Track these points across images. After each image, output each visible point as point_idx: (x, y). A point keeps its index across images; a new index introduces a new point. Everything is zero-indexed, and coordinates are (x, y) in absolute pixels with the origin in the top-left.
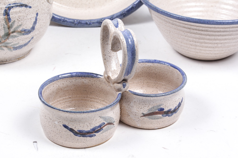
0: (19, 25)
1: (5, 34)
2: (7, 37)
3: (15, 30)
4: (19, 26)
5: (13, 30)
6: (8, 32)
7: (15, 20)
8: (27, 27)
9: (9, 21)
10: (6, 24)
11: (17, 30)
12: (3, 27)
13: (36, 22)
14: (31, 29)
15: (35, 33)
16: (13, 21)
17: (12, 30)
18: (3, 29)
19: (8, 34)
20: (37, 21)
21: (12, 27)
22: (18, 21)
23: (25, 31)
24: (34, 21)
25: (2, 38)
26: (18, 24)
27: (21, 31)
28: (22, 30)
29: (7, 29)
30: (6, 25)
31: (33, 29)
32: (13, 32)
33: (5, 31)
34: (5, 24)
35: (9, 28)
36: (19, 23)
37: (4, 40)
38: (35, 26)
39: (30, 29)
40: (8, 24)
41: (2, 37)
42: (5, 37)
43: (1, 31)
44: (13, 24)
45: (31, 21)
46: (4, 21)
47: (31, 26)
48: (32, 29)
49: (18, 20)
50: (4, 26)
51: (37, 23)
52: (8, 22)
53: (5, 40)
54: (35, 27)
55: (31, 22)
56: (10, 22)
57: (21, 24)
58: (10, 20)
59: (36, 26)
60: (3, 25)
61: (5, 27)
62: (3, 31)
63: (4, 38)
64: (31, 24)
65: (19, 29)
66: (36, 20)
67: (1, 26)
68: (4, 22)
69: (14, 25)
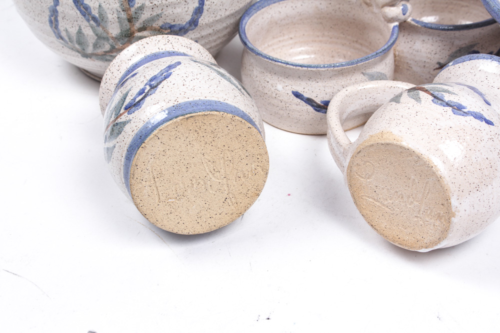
0: (155, 14)
1: (121, 33)
2: (126, 39)
3: (145, 25)
4: (154, 17)
5: (142, 26)
6: (128, 27)
7: (143, 2)
8: (176, 20)
9: (131, 4)
10: (123, 11)
11: (150, 25)
12: (117, 16)
13: (203, 9)
14: (188, 26)
15: (199, 33)
16: (139, 5)
17: (138, 25)
18: (117, 20)
19: (129, 32)
20: (205, 7)
21: (137, 19)
22: (151, 4)
23: (172, 29)
24: (195, 7)
25: (117, 40)
26: (152, 13)
27: (161, 28)
28: (163, 25)
29: (127, 22)
30: (123, 13)
31: (193, 24)
32: (140, 30)
33: (121, 26)
34: (120, 10)
35: (130, 20)
36: (154, 9)
37: (121, 45)
38: (198, 19)
39: (184, 23)
40: (128, 11)
41: (116, 38)
42: (122, 39)
43: (113, 25)
44: (140, 12)
45: (186, 6)
46: (117, 3)
47: (188, 18)
48: (190, 25)
49: (153, 4)
50: (117, 14)
51: (205, 11)
52: (128, 7)
53: (124, 44)
54: (200, 20)
55: (186, 9)
56: (133, 6)
57: (161, 12)
58: (133, 2)
59: (202, 17)
60: (115, 11)
61: (120, 16)
62: (118, 24)
63: (122, 41)
64: (188, 13)
65: (156, 23)
66: (200, 4)
67: (112, 13)
68: (118, 5)
69: (143, 15)
